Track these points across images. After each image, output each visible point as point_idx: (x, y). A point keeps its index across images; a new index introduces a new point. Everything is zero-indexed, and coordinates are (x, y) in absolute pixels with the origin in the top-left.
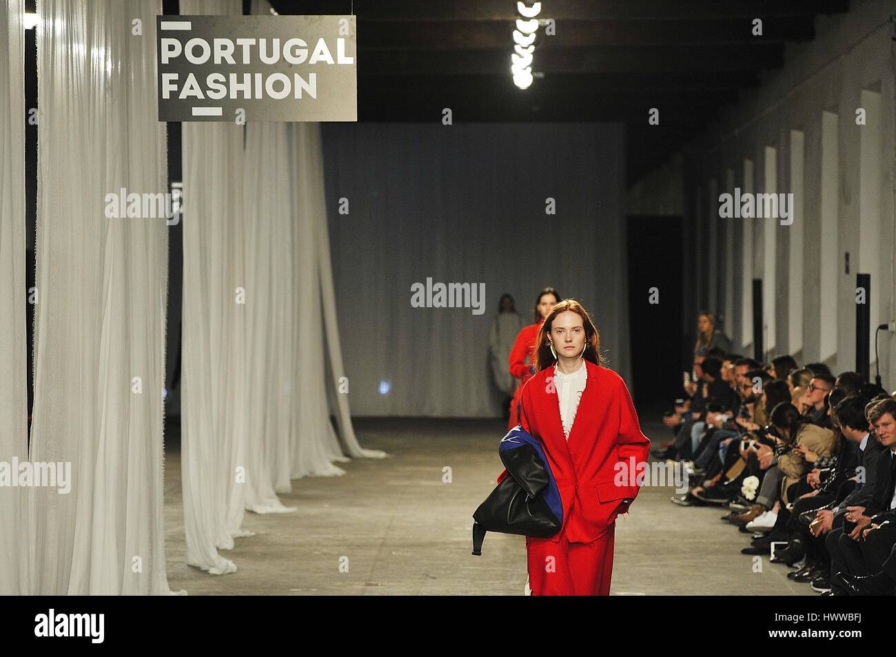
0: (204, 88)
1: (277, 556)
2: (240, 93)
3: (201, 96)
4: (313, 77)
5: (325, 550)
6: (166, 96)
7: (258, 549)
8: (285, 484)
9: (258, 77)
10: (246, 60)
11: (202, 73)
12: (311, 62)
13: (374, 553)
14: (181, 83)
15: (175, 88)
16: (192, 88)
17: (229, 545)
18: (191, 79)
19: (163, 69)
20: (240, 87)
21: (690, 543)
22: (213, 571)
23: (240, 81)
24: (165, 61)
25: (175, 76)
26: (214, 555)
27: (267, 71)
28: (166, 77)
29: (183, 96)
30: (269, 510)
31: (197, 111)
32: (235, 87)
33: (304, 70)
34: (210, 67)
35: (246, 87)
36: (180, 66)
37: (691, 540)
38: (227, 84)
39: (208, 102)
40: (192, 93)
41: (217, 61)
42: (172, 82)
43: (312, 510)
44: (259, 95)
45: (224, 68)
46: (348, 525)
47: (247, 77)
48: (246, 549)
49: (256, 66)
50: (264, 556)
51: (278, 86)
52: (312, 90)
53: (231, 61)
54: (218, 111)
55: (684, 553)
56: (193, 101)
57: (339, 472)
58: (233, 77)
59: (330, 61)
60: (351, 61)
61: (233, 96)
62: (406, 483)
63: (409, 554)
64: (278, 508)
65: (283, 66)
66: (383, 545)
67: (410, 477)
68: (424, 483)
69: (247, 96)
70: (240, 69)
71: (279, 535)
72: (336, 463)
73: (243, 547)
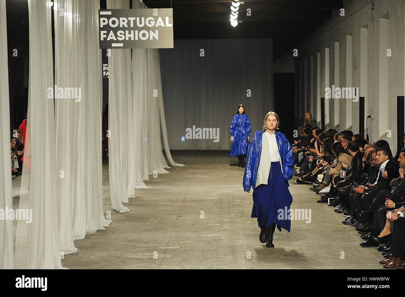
0: (116, 36)
1: (144, 206)
2: (130, 38)
3: (115, 39)
4: (157, 31)
5: (162, 203)
6: (102, 39)
7: (138, 203)
8: (147, 178)
9: (136, 32)
10: (132, 25)
11: (115, 30)
12: (156, 26)
13: (180, 204)
14: (107, 34)
15: (105, 36)
16: (112, 36)
17: (127, 201)
18: (111, 33)
19: (101, 29)
20: (130, 36)
21: (298, 199)
22: (121, 211)
23: (130, 33)
24: (102, 26)
25: (105, 32)
26: (121, 205)
27: (140, 29)
28: (102, 32)
29: (108, 39)
30: (141, 187)
31: (114, 45)
32: (128, 36)
33: (153, 29)
34: (118, 28)
35: (132, 36)
36: (107, 28)
37: (299, 197)
38: (125, 35)
39: (118, 42)
40: (112, 38)
41: (121, 26)
42: (104, 34)
43: (157, 187)
44: (137, 39)
45: (124, 29)
46: (171, 193)
47: (132, 32)
48: (133, 203)
49: (136, 28)
50: (140, 205)
51: (144, 35)
52: (157, 37)
53: (126, 26)
54: (121, 45)
55: (296, 202)
56: (112, 41)
57: (167, 172)
58: (127, 32)
59: (163, 25)
60: (171, 25)
61: (127, 39)
62: (192, 176)
63: (194, 204)
64: (144, 186)
65: (146, 28)
66: (184, 201)
67: (193, 174)
68: (199, 176)
69: (132, 39)
70: (129, 29)
71: (146, 197)
72: (165, 169)
73: (132, 202)
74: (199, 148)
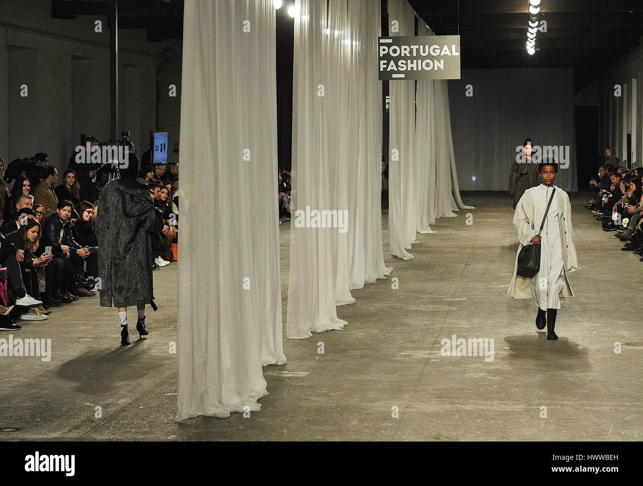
0: (397, 66)
1: (429, 252)
2: (412, 68)
3: (396, 70)
4: (442, 61)
5: (449, 250)
6: (382, 70)
7: (422, 249)
8: (433, 222)
9: (420, 61)
10: (415, 54)
11: (396, 60)
12: (441, 55)
13: (469, 251)
14: (388, 64)
15: (385, 66)
16: (392, 66)
17: (410, 247)
18: (392, 63)
19: (380, 59)
20: (412, 66)
21: (600, 246)
22: (404, 259)
23: (412, 63)
24: (381, 55)
25: (385, 62)
26: (405, 252)
27: (423, 59)
28: (382, 62)
29: (388, 70)
30: (426, 232)
31: (394, 76)
32: (410, 66)
33: (438, 58)
34: (400, 57)
35: (414, 66)
36: (387, 57)
37: (601, 245)
38: (407, 64)
39: (399, 72)
40: (392, 68)
41: (403, 55)
42: (384, 64)
43: (444, 232)
44: (420, 69)
45: (405, 58)
46: (459, 239)
47: (415, 61)
48: (417, 249)
49: (419, 57)
50: (424, 252)
51: (428, 65)
52: (442, 67)
53: (408, 55)
54: (403, 76)
55: (598, 250)
56: (393, 72)
57: (455, 215)
58: (409, 61)
59: (449, 54)
60: (458, 54)
61: (409, 69)
62: (483, 220)
63: (484, 252)
64: (430, 231)
65: (430, 57)
66: (473, 247)
67: (484, 218)
68: (490, 220)
69: (415, 69)
70: (412, 58)
71: (430, 243)
72: (454, 212)
73: (415, 249)
74: (491, 188)
